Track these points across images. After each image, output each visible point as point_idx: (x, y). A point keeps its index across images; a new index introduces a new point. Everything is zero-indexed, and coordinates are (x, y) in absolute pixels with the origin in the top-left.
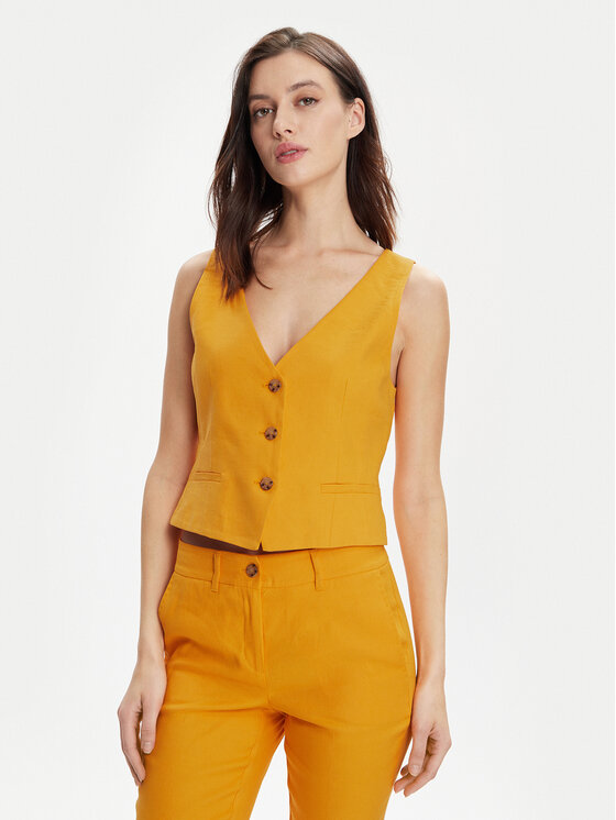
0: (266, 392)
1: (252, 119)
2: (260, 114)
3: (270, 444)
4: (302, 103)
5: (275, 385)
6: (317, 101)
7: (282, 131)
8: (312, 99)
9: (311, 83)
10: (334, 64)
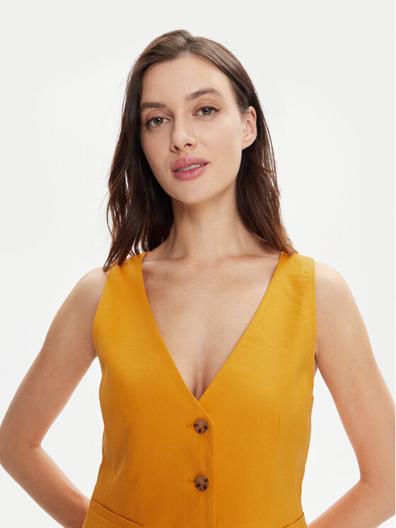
0: (192, 433)
1: (144, 128)
2: (153, 123)
3: (202, 495)
4: (201, 113)
5: (201, 426)
6: (217, 111)
7: (181, 144)
8: (211, 109)
9: (211, 91)
10: (232, 70)
